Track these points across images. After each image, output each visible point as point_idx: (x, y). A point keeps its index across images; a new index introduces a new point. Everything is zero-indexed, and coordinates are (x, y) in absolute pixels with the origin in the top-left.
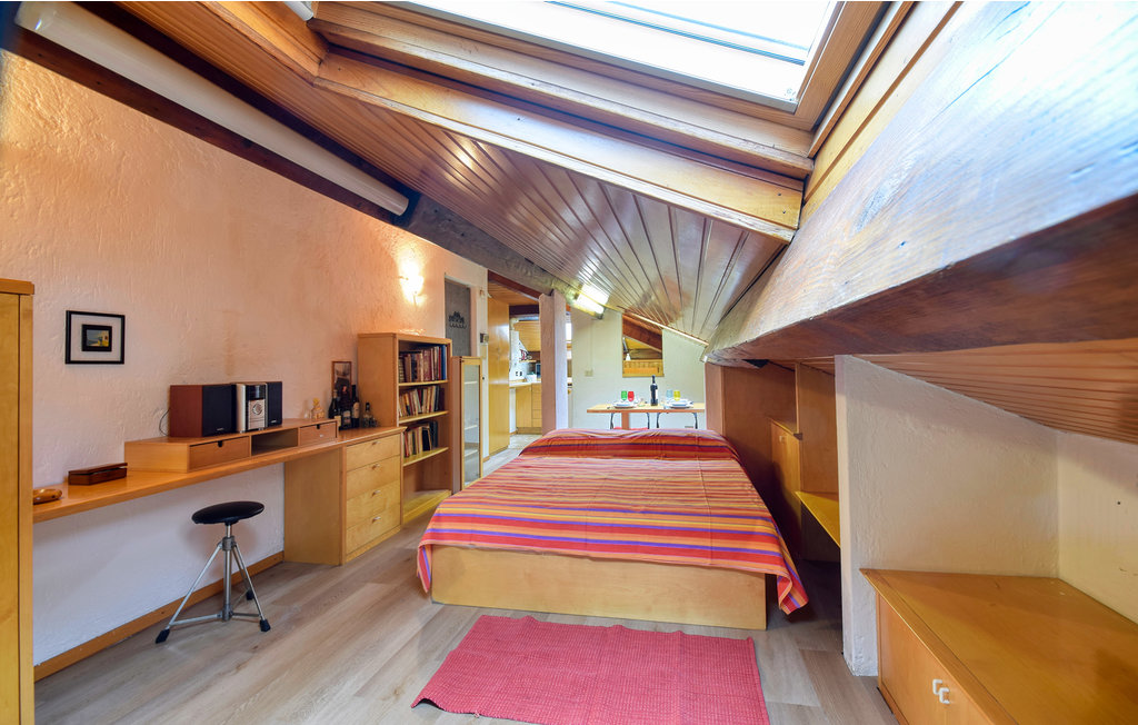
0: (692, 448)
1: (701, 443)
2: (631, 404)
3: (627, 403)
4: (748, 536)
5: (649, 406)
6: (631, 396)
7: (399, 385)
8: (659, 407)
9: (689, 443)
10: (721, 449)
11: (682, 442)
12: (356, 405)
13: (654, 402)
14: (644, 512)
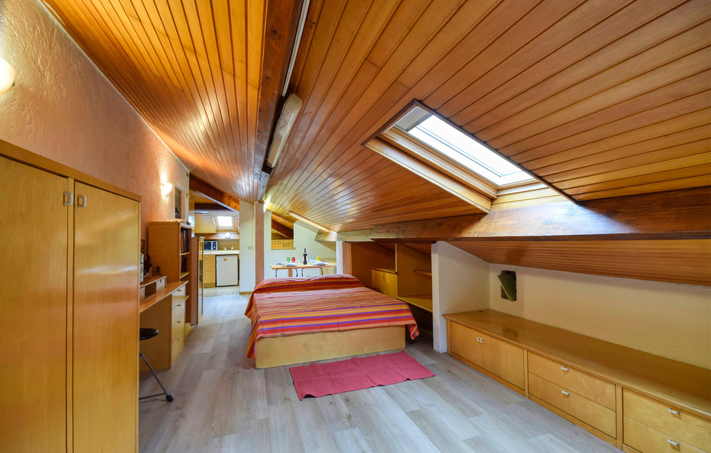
0: (344, 283)
1: (348, 281)
2: (295, 264)
3: (291, 263)
4: (400, 311)
5: (303, 265)
6: (294, 259)
7: (181, 254)
8: (308, 265)
9: (342, 281)
10: (357, 283)
11: (339, 281)
12: (151, 269)
13: (305, 263)
14: (361, 307)
